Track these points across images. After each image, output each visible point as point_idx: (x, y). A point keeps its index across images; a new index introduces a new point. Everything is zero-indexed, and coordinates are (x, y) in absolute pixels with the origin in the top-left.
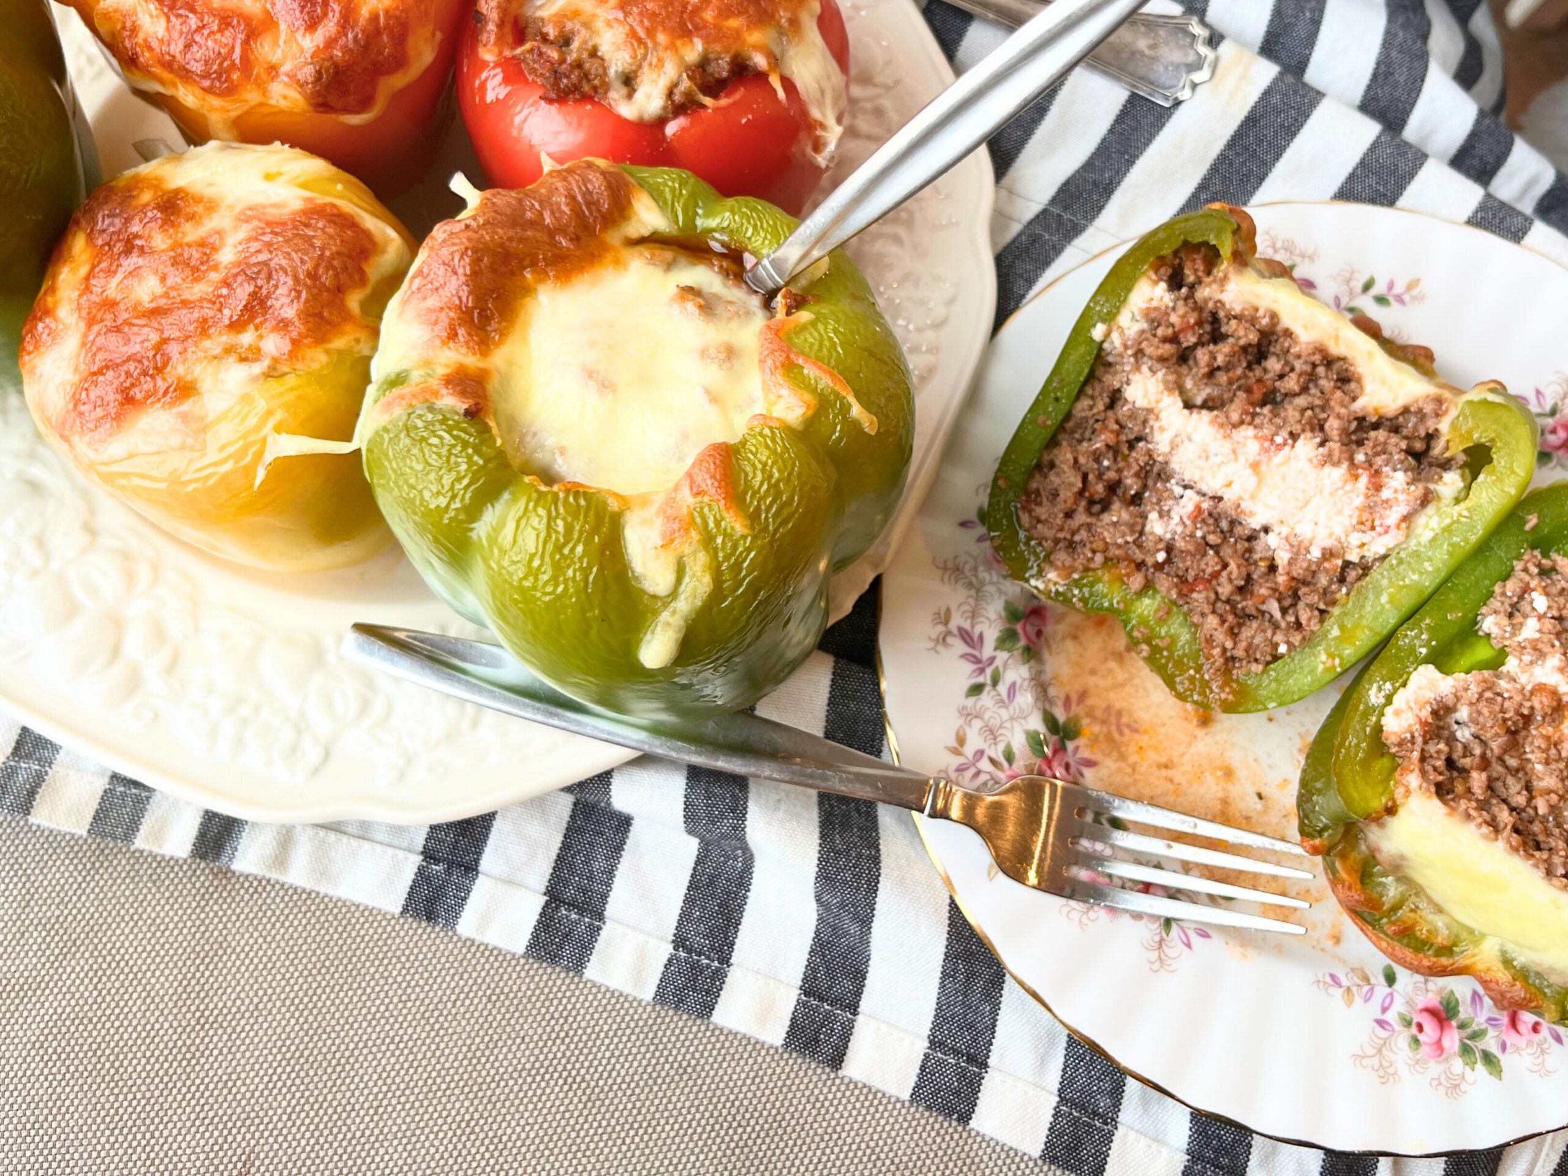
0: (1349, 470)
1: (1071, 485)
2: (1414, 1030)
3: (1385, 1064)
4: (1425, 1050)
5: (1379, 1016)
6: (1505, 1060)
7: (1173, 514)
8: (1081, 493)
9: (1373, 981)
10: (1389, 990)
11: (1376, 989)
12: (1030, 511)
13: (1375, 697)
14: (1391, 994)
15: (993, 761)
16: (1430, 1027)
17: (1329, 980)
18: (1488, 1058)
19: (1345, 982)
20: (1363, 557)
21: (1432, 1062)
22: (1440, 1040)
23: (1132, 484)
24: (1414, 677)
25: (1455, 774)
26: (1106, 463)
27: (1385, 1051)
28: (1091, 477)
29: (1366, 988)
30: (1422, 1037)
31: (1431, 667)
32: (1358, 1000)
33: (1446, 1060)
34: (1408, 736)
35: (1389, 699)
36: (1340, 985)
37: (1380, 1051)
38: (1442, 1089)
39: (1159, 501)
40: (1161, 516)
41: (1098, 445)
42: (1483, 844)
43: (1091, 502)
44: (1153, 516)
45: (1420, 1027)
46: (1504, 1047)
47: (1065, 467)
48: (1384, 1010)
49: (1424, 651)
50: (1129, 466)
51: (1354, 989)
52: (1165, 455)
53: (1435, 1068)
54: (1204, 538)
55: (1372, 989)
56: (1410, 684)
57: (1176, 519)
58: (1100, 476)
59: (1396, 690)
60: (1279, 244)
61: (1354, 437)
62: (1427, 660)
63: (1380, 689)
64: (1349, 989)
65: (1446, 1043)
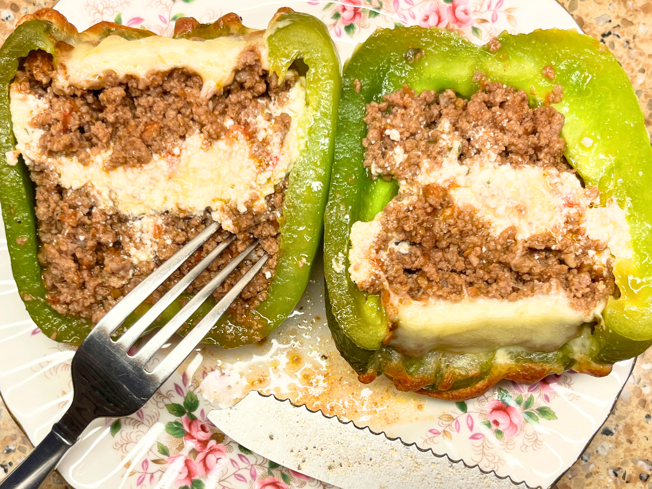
0: (228, 137)
1: (69, 269)
2: (494, 427)
3: (491, 459)
4: (506, 434)
5: (471, 434)
6: (552, 406)
7: (145, 241)
8: (79, 269)
9: (455, 416)
10: (467, 414)
11: (459, 419)
12: (58, 302)
13: (338, 267)
14: (469, 416)
15: (155, 462)
16: (500, 417)
17: (430, 435)
18: (543, 411)
19: (440, 429)
20: (275, 186)
21: (515, 437)
22: (511, 421)
23: (108, 239)
24: (352, 237)
25: (415, 276)
26: (82, 238)
27: (486, 451)
28: (78, 255)
29: (453, 423)
30: (501, 428)
31: (359, 223)
32: (454, 434)
33: (521, 430)
34: (373, 277)
35: (347, 263)
36: (438, 433)
37: (483, 454)
38: (530, 449)
39: (131, 238)
40: (137, 248)
41: (67, 231)
42: (457, 306)
43: (90, 268)
44: (133, 251)
45: (496, 423)
46: (547, 398)
47: (57, 261)
48: (471, 428)
49: (347, 216)
50: (97, 230)
51: (447, 429)
52: (112, 209)
53: (519, 439)
54: (174, 241)
55: (457, 421)
56: (353, 243)
57: (149, 243)
58: (83, 248)
59: (347, 255)
60: (100, 8)
61: (217, 113)
62: (353, 220)
63: (337, 260)
64: (444, 431)
65: (515, 421)
